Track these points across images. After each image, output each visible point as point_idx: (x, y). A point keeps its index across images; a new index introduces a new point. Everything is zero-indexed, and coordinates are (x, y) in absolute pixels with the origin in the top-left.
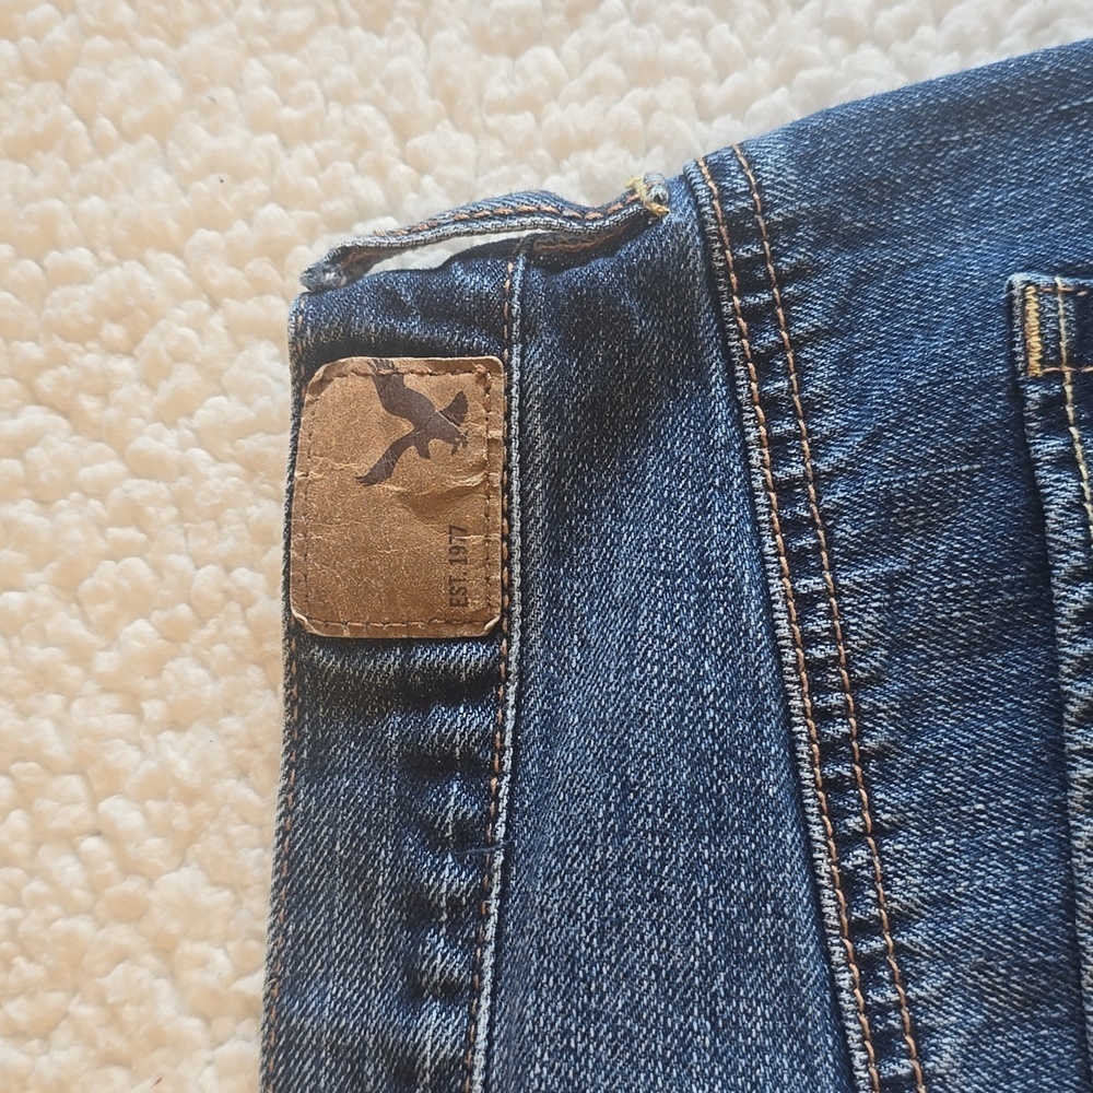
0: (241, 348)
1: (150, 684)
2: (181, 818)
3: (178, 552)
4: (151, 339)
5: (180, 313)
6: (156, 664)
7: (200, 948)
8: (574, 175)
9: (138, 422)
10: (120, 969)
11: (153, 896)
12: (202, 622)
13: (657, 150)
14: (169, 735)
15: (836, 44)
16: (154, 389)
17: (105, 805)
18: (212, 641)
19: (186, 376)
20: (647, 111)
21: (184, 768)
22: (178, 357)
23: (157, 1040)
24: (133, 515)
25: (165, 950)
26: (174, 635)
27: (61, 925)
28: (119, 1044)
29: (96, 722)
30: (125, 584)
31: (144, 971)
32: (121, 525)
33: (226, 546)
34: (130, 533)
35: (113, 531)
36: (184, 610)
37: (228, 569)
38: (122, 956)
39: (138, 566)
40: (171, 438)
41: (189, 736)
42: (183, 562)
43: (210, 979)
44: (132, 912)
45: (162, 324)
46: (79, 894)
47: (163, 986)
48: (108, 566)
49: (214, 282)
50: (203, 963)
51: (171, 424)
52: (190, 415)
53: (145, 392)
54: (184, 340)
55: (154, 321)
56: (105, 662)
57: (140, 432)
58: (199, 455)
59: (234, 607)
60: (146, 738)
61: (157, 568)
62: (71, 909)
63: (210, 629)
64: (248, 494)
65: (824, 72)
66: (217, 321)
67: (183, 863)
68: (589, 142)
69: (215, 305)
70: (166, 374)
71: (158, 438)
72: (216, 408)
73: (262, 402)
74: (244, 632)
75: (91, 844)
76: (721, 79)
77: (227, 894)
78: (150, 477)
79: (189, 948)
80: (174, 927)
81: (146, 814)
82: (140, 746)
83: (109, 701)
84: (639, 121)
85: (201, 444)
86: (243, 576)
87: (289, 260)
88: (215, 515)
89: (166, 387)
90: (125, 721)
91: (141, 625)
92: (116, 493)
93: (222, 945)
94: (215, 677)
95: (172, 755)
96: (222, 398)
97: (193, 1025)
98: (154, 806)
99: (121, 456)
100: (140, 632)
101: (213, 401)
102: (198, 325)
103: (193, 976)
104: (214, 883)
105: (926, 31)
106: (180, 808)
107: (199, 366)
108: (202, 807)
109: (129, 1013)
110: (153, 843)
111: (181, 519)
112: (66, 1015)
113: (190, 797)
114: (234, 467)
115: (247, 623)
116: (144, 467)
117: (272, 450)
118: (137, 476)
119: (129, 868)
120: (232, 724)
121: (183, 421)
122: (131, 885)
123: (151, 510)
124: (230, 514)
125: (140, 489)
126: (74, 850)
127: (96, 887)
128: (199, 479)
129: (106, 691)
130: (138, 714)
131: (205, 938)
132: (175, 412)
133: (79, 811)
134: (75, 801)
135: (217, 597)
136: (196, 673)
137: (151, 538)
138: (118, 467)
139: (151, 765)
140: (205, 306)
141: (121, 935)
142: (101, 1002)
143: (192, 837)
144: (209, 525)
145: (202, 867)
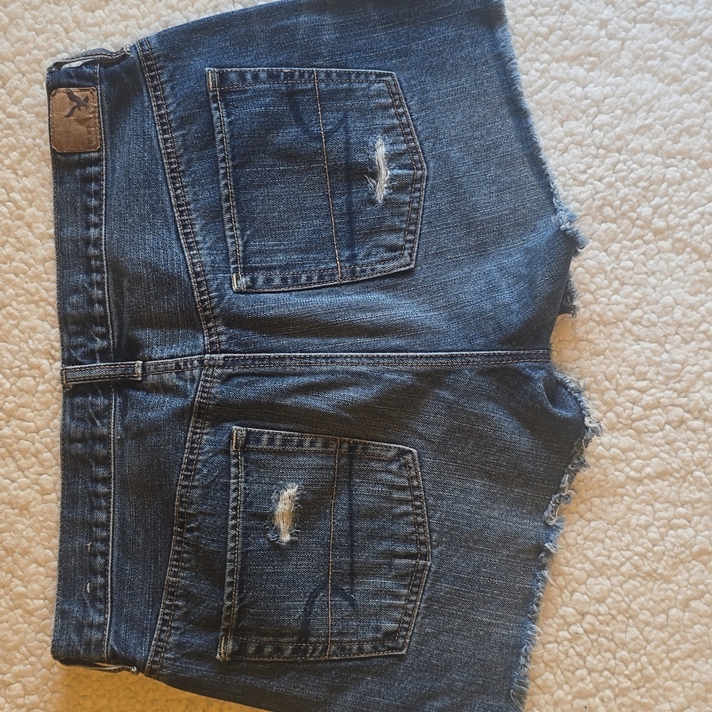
0: (31, 86)
1: (19, 167)
2: (30, 197)
3: (22, 135)
4: (8, 84)
5: (15, 78)
6: (19, 162)
7: (38, 225)
8: (110, 43)
9: (8, 105)
10: (19, 230)
11: (25, 214)
12: (29, 152)
13: (129, 37)
14: (24, 178)
15: (170, 11)
16: (11, 97)
17: (11, 195)
18: (32, 156)
19: (18, 93)
20: (126, 27)
21: (29, 185)
22: (16, 88)
23: (30, 245)
24: (9, 127)
25: (29, 226)
26: (23, 155)
27: (4, 222)
28: (21, 246)
29: (7, 176)
30: (10, 143)
31: (25, 230)
32: (7, 130)
33: (34, 134)
34: (9, 131)
35: (4, 131)
36: (25, 149)
37: (34, 139)
38: (19, 227)
39: (12, 139)
40: (16, 108)
41: (29, 178)
42: (23, 138)
43: (41, 230)
44: (21, 218)
45: (11, 80)
46: (7, 214)
47: (30, 234)
48: (5, 140)
49: (23, 70)
50: (39, 228)
51: (16, 105)
52: (21, 103)
53: (8, 97)
54: (17, 84)
55: (8, 80)
56: (7, 162)
57: (8, 107)
58: (24, 112)
59: (37, 148)
60: (19, 179)
61: (17, 140)
62: (6, 217)
63: (32, 153)
64: (37, 121)
65: (167, 18)
66: (24, 79)
67: (31, 206)
68: (113, 35)
69: (24, 75)
70: (14, 93)
71: (14, 108)
72: (26, 101)
73: (38, 99)
74: (40, 154)
75: (8, 203)
76: (143, 19)
77: (42, 213)
78: (13, 118)
79: (34, 225)
80: (31, 220)
81: (21, 196)
82: (18, 181)
83: (10, 171)
84: (124, 30)
85: (24, 110)
86: (38, 141)
87: (41, 64)
88: (30, 126)
89: (14, 96)
90: (14, 176)
91: (14, 153)
92: (4, 122)
93: (43, 224)
94: (34, 165)
95: (26, 183)
96: (28, 99)
97: (38, 241)
98: (23, 194)
99: (4, 113)
100: (14, 155)
101: (25, 99)
102: (20, 80)
103: (37, 231)
104: (39, 210)
105: (190, 8)
106: (29, 194)
107: (21, 91)
108: (34, 194)
109: (23, 239)
110: (24, 202)
111: (21, 128)
112: (8, 241)
113: (31, 192)
114: (33, 115)
115: (40, 152)
116: (10, 116)
117: (42, 111)
118: (8, 118)
119: (19, 208)
120: (39, 175)
121: (19, 104)
122: (20, 211)
123: (14, 126)
124: (33, 126)
125: (11, 121)
126: (5, 206)
127: (11, 213)
128: (25, 118)
129: (7, 169)
130: (17, 174)
131: (38, 222)
132: (16, 102)
133: (5, 196)
134: (4, 194)
135: (32, 146)
136: (29, 164)
137: (15, 133)
138: (5, 116)
139: (21, 185)
140: (21, 76)
141: (18, 223)
142: (16, 238)
143: (33, 201)
144: (28, 129)
145: (36, 207)
